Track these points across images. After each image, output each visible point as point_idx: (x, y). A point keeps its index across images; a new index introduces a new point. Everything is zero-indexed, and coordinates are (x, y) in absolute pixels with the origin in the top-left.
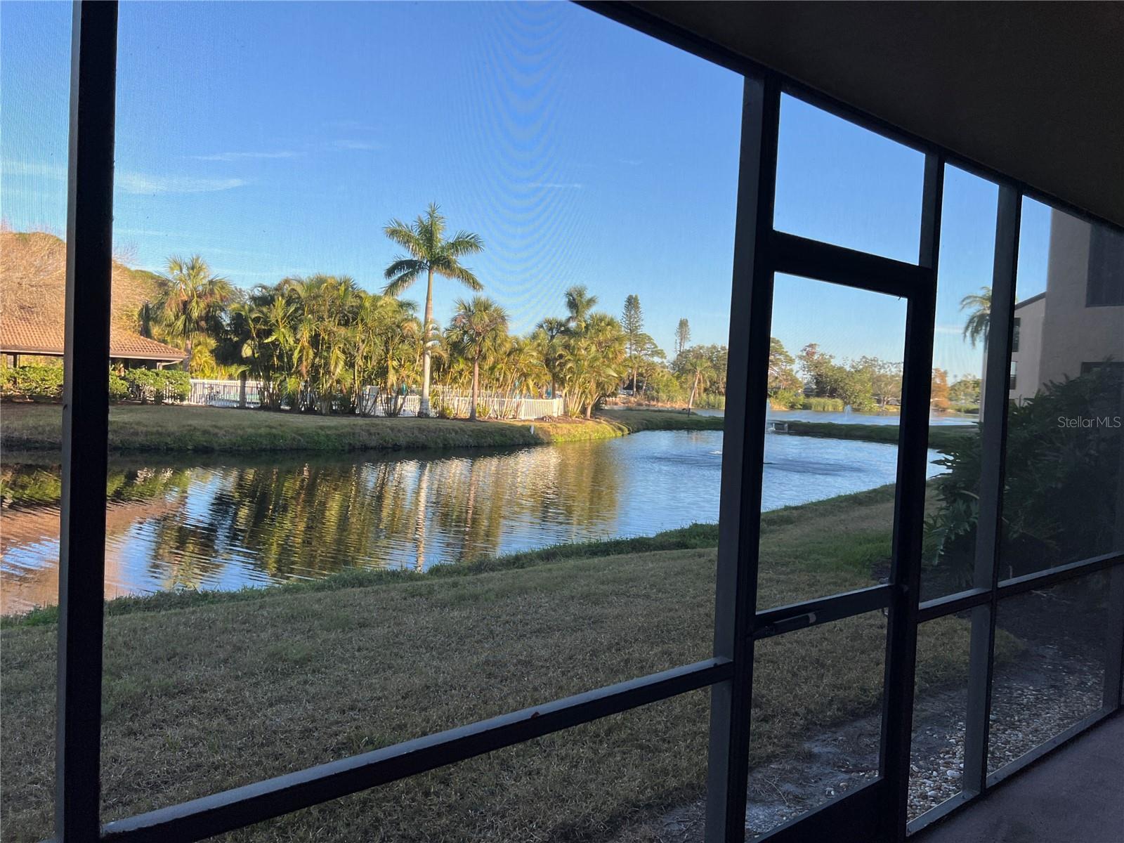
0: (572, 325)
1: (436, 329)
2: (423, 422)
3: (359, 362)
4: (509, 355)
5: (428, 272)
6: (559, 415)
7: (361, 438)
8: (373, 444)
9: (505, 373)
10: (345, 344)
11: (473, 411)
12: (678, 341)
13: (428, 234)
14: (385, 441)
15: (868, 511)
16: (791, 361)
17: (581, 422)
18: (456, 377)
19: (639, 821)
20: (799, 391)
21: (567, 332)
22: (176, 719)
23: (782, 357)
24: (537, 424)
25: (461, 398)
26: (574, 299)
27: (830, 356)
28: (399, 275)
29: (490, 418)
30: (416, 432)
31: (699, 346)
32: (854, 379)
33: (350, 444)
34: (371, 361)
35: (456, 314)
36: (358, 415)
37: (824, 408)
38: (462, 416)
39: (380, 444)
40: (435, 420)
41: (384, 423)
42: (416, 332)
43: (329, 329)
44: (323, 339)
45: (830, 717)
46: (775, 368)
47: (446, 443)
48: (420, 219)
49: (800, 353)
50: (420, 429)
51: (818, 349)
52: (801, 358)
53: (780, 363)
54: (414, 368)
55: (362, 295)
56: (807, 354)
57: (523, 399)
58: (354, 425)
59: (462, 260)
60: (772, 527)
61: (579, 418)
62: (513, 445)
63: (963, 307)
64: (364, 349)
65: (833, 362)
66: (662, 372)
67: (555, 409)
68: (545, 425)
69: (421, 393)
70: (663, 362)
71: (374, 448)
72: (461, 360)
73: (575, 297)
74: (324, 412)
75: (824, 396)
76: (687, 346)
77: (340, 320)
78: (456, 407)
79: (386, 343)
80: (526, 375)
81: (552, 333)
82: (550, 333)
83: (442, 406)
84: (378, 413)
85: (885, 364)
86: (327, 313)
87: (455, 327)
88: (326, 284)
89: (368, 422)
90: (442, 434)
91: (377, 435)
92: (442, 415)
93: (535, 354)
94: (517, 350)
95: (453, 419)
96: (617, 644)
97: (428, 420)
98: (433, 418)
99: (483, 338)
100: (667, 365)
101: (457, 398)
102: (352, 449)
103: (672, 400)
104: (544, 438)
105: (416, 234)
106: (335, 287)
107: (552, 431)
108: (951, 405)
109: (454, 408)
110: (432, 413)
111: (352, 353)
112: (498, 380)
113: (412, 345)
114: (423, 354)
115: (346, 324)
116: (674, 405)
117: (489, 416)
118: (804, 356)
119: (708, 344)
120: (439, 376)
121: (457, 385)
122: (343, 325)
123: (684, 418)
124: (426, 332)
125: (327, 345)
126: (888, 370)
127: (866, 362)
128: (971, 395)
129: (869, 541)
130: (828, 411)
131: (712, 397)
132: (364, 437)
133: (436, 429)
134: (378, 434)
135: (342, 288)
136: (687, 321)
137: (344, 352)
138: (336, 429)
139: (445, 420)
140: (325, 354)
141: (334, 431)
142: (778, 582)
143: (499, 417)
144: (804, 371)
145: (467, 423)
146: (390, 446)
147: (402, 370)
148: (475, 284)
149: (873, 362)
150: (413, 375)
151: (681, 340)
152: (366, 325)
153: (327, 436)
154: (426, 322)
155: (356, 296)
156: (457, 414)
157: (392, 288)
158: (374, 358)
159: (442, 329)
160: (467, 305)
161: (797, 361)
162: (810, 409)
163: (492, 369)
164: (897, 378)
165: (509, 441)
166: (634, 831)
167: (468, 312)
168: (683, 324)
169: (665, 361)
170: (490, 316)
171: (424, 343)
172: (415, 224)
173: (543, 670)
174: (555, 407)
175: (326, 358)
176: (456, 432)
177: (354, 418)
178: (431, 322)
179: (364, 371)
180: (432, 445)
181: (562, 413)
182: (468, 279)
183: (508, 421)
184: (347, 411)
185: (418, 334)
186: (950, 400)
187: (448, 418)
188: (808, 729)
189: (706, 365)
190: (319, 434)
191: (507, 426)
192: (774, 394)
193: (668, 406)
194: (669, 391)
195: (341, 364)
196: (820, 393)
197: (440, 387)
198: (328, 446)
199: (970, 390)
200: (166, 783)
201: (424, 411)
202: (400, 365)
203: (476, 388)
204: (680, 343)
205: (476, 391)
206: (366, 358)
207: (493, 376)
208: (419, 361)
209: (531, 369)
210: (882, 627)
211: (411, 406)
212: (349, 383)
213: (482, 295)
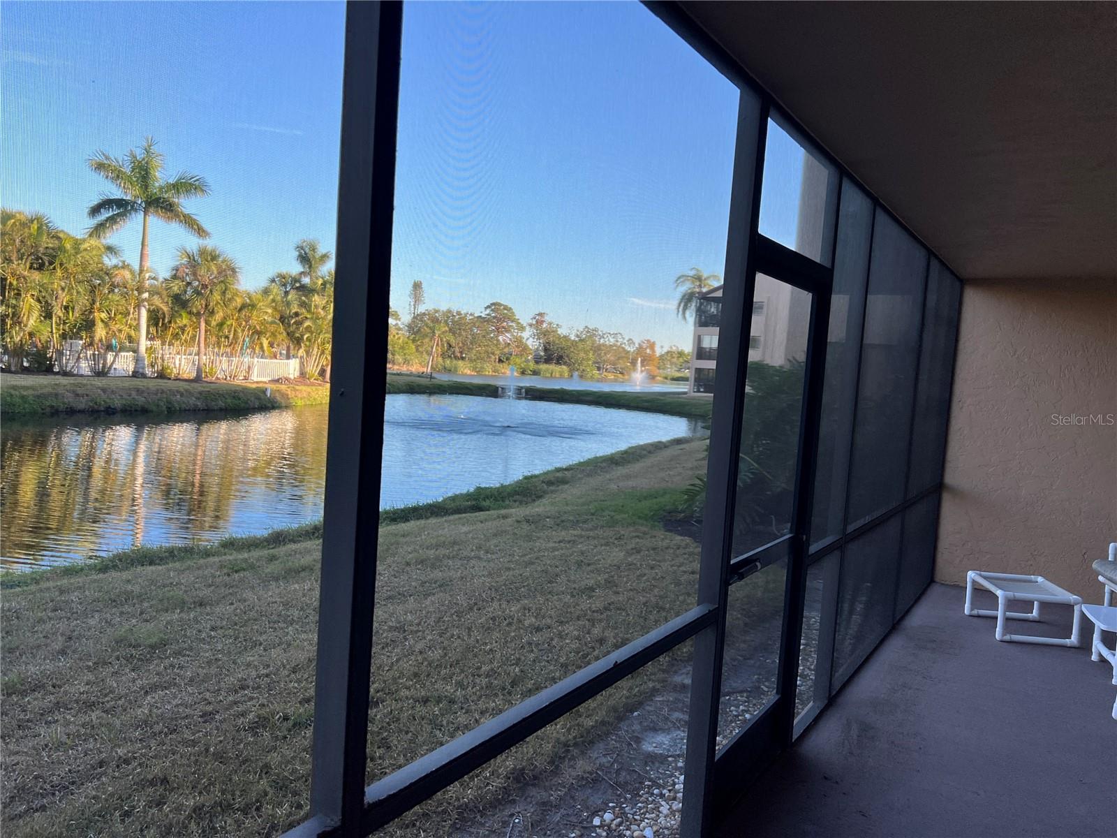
0: (306, 280)
1: (154, 278)
2: (138, 382)
3: (58, 312)
4: (240, 310)
5: (142, 213)
6: (296, 377)
7: (66, 400)
8: (82, 406)
9: (235, 330)
10: (40, 291)
11: (199, 371)
12: (412, 304)
13: (143, 173)
14: (96, 403)
15: (628, 471)
16: (522, 328)
17: (320, 385)
18: (177, 334)
19: (573, 758)
20: (529, 358)
21: (302, 288)
22: (42, 718)
23: (514, 324)
24: (274, 386)
25: (184, 357)
26: (306, 253)
27: (557, 325)
28: (107, 216)
29: (217, 378)
30: (134, 394)
31: (435, 310)
32: (577, 347)
33: (52, 407)
34: (73, 312)
35: (178, 263)
36: (58, 373)
37: (552, 374)
38: (185, 376)
39: (91, 407)
40: (154, 380)
41: (93, 383)
42: (130, 281)
43: (18, 273)
44: (11, 284)
45: (686, 652)
46: (507, 335)
47: (170, 406)
48: (132, 154)
49: (531, 321)
50: (138, 390)
51: (547, 318)
52: (531, 325)
53: (512, 330)
54: (127, 321)
55: (61, 235)
56: (537, 322)
57: (256, 359)
58: (56, 385)
59: (187, 204)
60: (551, 488)
61: (317, 380)
62: (248, 409)
63: (677, 286)
64: (64, 298)
65: (560, 331)
66: (397, 334)
67: (291, 371)
68: (283, 387)
69: (135, 351)
70: (397, 324)
71: (81, 412)
72: (184, 315)
73: (307, 251)
74: (13, 369)
75: (551, 363)
76: (421, 309)
77: (32, 264)
78: (177, 366)
79: (92, 291)
80: (259, 333)
81: (286, 288)
82: (283, 289)
83: (162, 366)
84: (82, 372)
85: (604, 334)
86: (15, 255)
87: (175, 277)
88: (13, 221)
89: (72, 382)
90: (165, 396)
91: (86, 397)
92: (162, 375)
93: (270, 311)
94: (248, 306)
95: (174, 380)
96: (476, 604)
97: (145, 380)
98: (150, 378)
99: (211, 291)
100: (401, 327)
101: (179, 356)
102: (55, 412)
103: (409, 363)
104: (283, 401)
105: (127, 170)
106: (25, 225)
107: (290, 393)
108: (659, 373)
109: (175, 368)
110: (148, 371)
111: (49, 301)
112: (227, 337)
113: (124, 295)
114: (138, 306)
115: (41, 268)
116: (410, 369)
117: (217, 377)
118: (534, 325)
119: (444, 307)
120: (157, 332)
121: (178, 342)
122: (37, 269)
123: (424, 381)
124: (141, 282)
125: (16, 291)
126: (606, 340)
127: (588, 332)
128: (676, 364)
129: (645, 498)
130: (555, 377)
131: (448, 362)
132: (69, 399)
133: (158, 390)
134: (87, 395)
135: (35, 225)
136: (421, 283)
137: (39, 301)
138: (34, 390)
139: (166, 381)
140: (14, 302)
141: (30, 392)
142: (588, 538)
143: (228, 378)
144: (534, 338)
145: (193, 385)
146: (102, 409)
147: (112, 324)
148: (200, 231)
149: (594, 332)
150: (126, 329)
151: (415, 302)
152: (66, 269)
153: (23, 397)
154: (141, 271)
155: (53, 237)
156: (179, 374)
157: (99, 229)
158: (77, 308)
159: (161, 279)
160: (191, 254)
161: (528, 328)
162: (539, 375)
163: (221, 325)
164: (614, 348)
165: (243, 405)
166: (573, 767)
167: (193, 263)
168: (417, 286)
169: (399, 323)
170: (219, 267)
171: (139, 295)
172: (126, 158)
173: (420, 634)
174: (291, 368)
175: (14, 307)
176: (182, 395)
177: (53, 377)
178: (147, 271)
179: (65, 323)
180: (154, 408)
181: (298, 375)
182: (191, 223)
183: (237, 382)
184: (44, 369)
185: (132, 284)
186: (659, 368)
187: (170, 379)
188: (673, 665)
189: (444, 329)
190: (12, 395)
191: (240, 388)
192: (507, 360)
193: (404, 369)
194: (405, 354)
195: (36, 314)
196: (548, 360)
197: (158, 343)
198: (24, 409)
199: (675, 360)
200: (73, 783)
201: (141, 370)
202: (110, 318)
203: (202, 345)
204: (414, 305)
205: (203, 349)
206: (66, 308)
207: (221, 334)
208: (133, 314)
209: (265, 326)
210: (693, 573)
211: (123, 364)
212: (46, 337)
213: (209, 244)
